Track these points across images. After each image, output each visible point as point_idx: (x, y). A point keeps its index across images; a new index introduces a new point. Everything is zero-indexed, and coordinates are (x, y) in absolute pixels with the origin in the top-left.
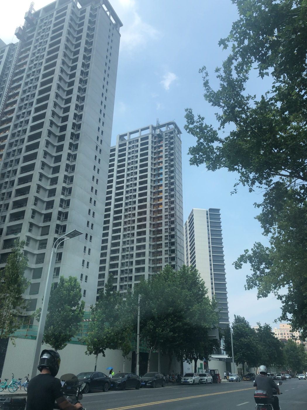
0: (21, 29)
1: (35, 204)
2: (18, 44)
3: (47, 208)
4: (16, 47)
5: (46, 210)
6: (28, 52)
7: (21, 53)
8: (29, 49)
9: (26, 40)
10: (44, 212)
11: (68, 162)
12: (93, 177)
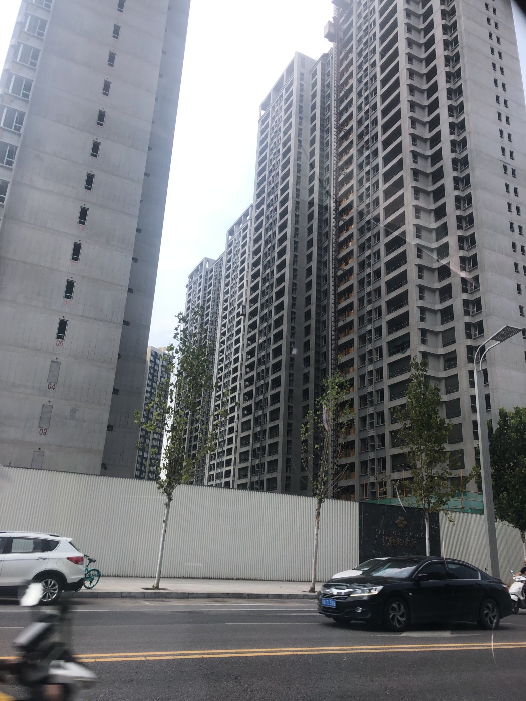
0: (332, 22)
1: (421, 298)
2: (334, 50)
3: (442, 300)
4: (332, 57)
5: (441, 303)
6: (351, 55)
7: (340, 63)
8: (351, 50)
9: (342, 37)
10: (439, 307)
11: (458, 212)
12: (512, 225)
